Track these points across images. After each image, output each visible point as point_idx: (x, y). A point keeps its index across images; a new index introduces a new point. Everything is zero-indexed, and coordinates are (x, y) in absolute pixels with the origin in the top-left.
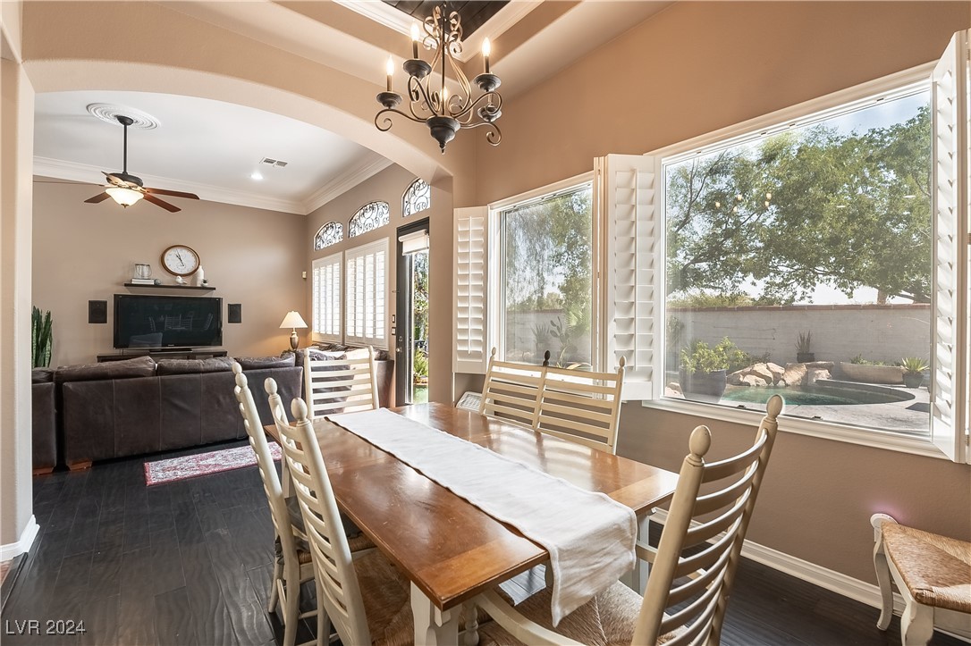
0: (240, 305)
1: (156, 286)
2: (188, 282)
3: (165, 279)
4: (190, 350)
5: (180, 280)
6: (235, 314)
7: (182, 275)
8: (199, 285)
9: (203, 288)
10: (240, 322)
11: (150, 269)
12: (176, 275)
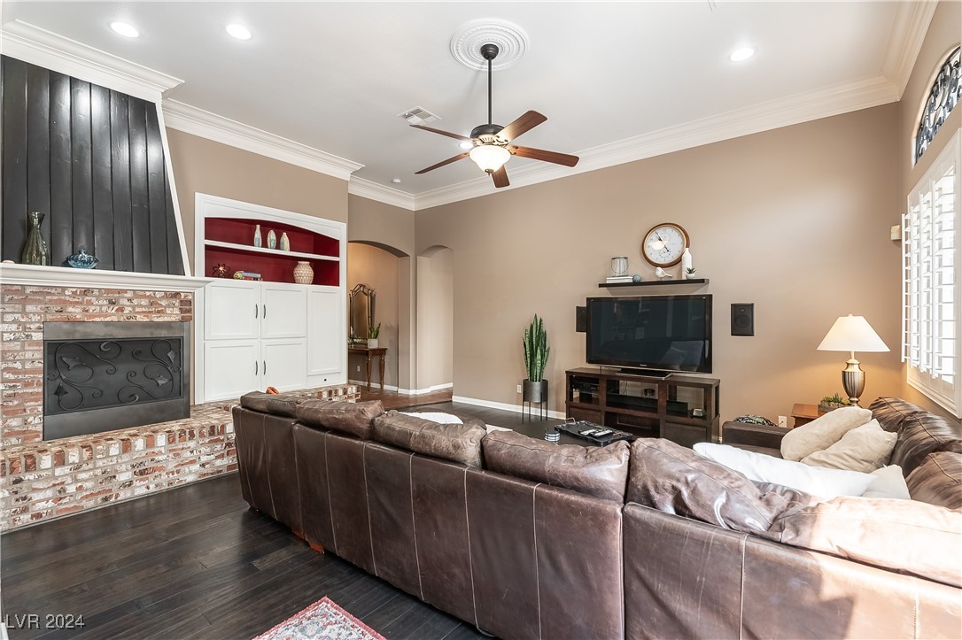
0: (752, 306)
1: (635, 283)
2: (671, 274)
3: (645, 274)
4: (664, 374)
5: (660, 272)
6: (742, 320)
7: (663, 266)
8: (684, 278)
9: (689, 281)
10: (752, 334)
11: (627, 261)
12: (657, 265)
